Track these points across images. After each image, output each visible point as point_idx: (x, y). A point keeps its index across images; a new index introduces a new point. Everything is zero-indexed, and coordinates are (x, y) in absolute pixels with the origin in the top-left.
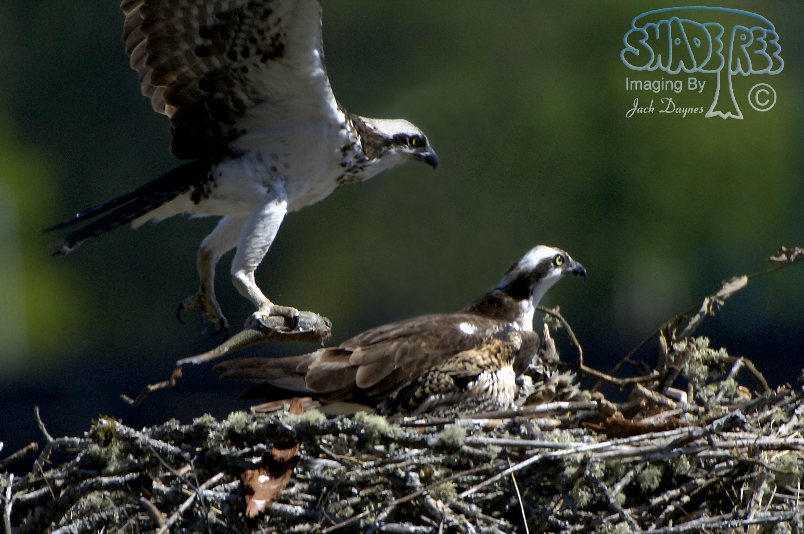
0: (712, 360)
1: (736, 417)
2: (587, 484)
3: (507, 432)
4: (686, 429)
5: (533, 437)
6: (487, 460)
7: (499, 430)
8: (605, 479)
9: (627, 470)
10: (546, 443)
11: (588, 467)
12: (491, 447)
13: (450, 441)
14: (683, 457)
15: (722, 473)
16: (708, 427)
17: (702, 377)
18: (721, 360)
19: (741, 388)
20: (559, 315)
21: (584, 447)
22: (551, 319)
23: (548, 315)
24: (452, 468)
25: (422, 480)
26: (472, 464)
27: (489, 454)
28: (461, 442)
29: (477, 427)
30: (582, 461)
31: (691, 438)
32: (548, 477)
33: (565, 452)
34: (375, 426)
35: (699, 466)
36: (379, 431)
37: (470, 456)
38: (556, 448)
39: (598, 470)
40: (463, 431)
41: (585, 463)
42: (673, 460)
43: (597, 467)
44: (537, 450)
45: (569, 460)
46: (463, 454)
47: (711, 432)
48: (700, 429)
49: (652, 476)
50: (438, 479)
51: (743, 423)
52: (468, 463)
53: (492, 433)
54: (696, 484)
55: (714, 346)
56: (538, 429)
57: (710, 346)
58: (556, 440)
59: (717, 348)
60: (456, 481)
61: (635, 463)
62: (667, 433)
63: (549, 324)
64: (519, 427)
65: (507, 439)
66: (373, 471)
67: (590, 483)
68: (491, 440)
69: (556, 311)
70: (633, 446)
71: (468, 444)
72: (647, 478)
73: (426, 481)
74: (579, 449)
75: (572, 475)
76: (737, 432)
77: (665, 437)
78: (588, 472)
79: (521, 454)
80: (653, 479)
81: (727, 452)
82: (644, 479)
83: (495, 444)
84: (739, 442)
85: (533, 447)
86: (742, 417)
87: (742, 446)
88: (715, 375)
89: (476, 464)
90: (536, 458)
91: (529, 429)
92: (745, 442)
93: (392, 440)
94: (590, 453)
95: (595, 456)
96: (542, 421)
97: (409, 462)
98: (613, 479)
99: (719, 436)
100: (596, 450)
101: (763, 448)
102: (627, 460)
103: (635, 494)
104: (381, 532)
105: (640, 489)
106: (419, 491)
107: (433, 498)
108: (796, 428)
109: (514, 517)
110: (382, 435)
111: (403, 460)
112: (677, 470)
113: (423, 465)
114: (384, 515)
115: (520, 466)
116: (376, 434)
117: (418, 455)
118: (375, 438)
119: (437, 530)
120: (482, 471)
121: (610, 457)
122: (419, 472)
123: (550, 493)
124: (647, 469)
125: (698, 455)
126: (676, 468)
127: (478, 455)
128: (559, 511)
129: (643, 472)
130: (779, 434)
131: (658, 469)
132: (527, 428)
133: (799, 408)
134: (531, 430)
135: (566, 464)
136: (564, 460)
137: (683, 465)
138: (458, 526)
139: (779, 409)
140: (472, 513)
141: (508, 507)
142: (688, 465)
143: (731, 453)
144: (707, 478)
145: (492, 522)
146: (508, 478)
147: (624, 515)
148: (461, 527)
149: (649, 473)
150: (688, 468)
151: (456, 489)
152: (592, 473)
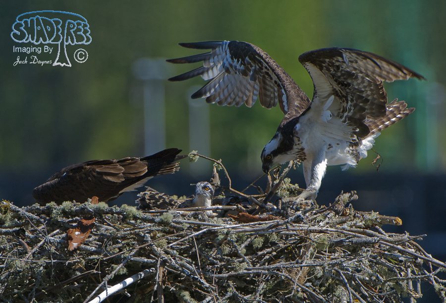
0: (291, 189)
1: (299, 216)
3: (192, 217)
4: (276, 220)
5: (204, 221)
6: (183, 230)
7: (189, 216)
8: (237, 242)
9: (248, 238)
10: (210, 223)
11: (229, 236)
12: (184, 224)
13: (166, 220)
14: (274, 233)
15: (292, 242)
16: (286, 220)
18: (296, 189)
20: (221, 163)
21: (228, 226)
22: (217, 165)
23: (215, 163)
24: (166, 233)
25: (151, 238)
26: (175, 232)
27: (183, 227)
28: (170, 221)
29: (178, 214)
30: (227, 232)
31: (278, 225)
32: (211, 239)
33: (219, 228)
34: (131, 211)
35: (282, 238)
37: (174, 227)
38: (215, 226)
39: (234, 238)
40: (172, 216)
41: (228, 234)
42: (269, 234)
43: (234, 236)
44: (206, 226)
45: (220, 232)
46: (171, 227)
47: (288, 222)
48: (282, 221)
49: (259, 242)
50: (159, 237)
51: (302, 218)
52: (173, 231)
53: (185, 218)
54: (279, 246)
55: (293, 182)
56: (207, 217)
57: (291, 183)
58: (215, 222)
59: (294, 184)
60: (167, 239)
61: (251, 235)
62: (267, 222)
63: (216, 167)
64: (198, 215)
65: (192, 220)
66: (128, 232)
67: (229, 243)
68: (184, 221)
69: (219, 161)
70: (251, 227)
71: (174, 222)
72: (257, 242)
73: (153, 238)
74: (226, 227)
75: (222, 239)
76: (300, 224)
77: (266, 224)
78: (229, 238)
79: (198, 228)
80: (259, 243)
81: (295, 232)
82: (255, 243)
83: (186, 223)
84: (301, 228)
85: (204, 225)
86: (302, 216)
87: (302, 230)
89: (177, 232)
90: (205, 230)
92: (303, 228)
93: (139, 218)
94: (230, 229)
95: (232, 231)
97: (146, 229)
98: (240, 242)
99: (291, 225)
100: (233, 228)
101: (311, 231)
102: (247, 233)
103: (251, 250)
104: (131, 261)
105: (253, 248)
106: (150, 243)
107: (156, 246)
108: (327, 223)
109: (193, 257)
110: (134, 215)
111: (143, 228)
112: (271, 240)
113: (152, 230)
114: (133, 253)
115: (197, 233)
116: (131, 215)
117: (150, 226)
118: (131, 217)
119: (157, 261)
120: (179, 235)
121: (240, 232)
122: (150, 234)
123: (211, 247)
124: (257, 238)
125: (281, 233)
126: (270, 238)
127: (178, 228)
128: (214, 255)
129: (255, 239)
130: (319, 225)
131: (262, 239)
132: (202, 216)
133: (330, 215)
134: (204, 217)
135: (219, 234)
136: (218, 232)
137: (274, 237)
138: (167, 260)
139: (320, 215)
140: (174, 255)
141: (191, 252)
142: (276, 237)
143: (297, 233)
144: (285, 244)
145: (183, 259)
146: (191, 239)
147: (245, 259)
148: (169, 260)
149: (258, 240)
150: (276, 239)
151: (167, 242)
152: (231, 238)
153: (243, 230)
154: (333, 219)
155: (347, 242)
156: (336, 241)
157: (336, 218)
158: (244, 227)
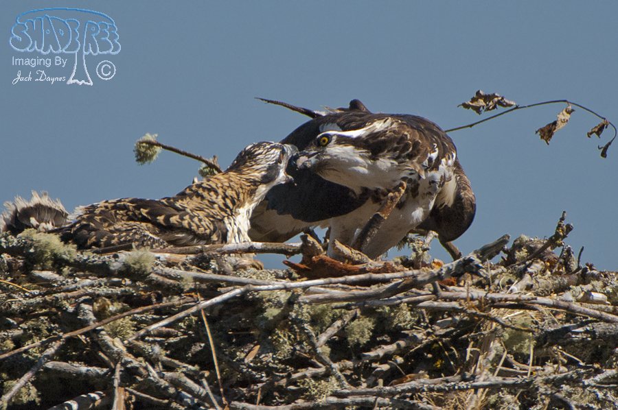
1: (470, 260)
2: (290, 330)
3: (195, 266)
4: (410, 272)
5: (225, 273)
6: (179, 292)
7: (184, 264)
8: (312, 324)
9: (334, 320)
11: (294, 308)
13: (137, 267)
14: (404, 306)
15: (443, 331)
19: (436, 260)
22: (207, 170)
24: (131, 301)
25: (95, 314)
26: (154, 298)
27: (182, 284)
28: (149, 270)
29: (158, 261)
30: (287, 301)
31: (414, 283)
33: (271, 286)
34: (47, 244)
36: (52, 251)
37: (159, 285)
39: (305, 313)
41: (290, 303)
42: (392, 308)
43: (304, 310)
45: (269, 301)
49: (362, 328)
50: (113, 314)
51: (478, 267)
52: (150, 297)
54: (415, 338)
56: (231, 267)
60: (134, 318)
62: (388, 275)
64: (208, 262)
66: (39, 299)
67: (294, 327)
72: (356, 330)
73: (101, 315)
75: (274, 317)
78: (294, 314)
79: (211, 289)
80: (363, 332)
81: (454, 304)
82: (351, 332)
85: (229, 283)
86: (477, 261)
87: (472, 299)
89: (159, 299)
91: (220, 266)
93: (67, 263)
94: (298, 291)
97: (81, 291)
101: (494, 304)
102: (335, 304)
103: (340, 347)
104: (47, 370)
105: (348, 343)
106: (92, 325)
107: (109, 335)
108: (529, 288)
110: (55, 255)
111: (73, 290)
112: (396, 321)
113: (99, 296)
114: (50, 351)
115: (208, 302)
116: (48, 255)
117: (92, 286)
118: (47, 260)
119: (113, 371)
120: (166, 308)
121: (319, 301)
122: (92, 305)
123: (243, 339)
124: (357, 320)
125: (421, 304)
126: (394, 317)
127: (168, 285)
128: (251, 362)
129: (352, 323)
130: (511, 291)
131: (370, 321)
132: (218, 263)
133: (532, 267)
134: (224, 267)
135: (267, 304)
136: (264, 300)
137: (403, 315)
138: (137, 368)
139: (505, 270)
140: (154, 356)
141: (190, 354)
142: (408, 316)
143: (460, 305)
144: (428, 334)
145: (178, 366)
146: (196, 318)
147: (332, 369)
148: (141, 370)
149: (359, 325)
150: (408, 319)
151: (135, 326)
152: (297, 315)
153: (326, 295)
154: (539, 280)
155: (579, 333)
156: (552, 329)
157: (546, 276)
158: (328, 290)
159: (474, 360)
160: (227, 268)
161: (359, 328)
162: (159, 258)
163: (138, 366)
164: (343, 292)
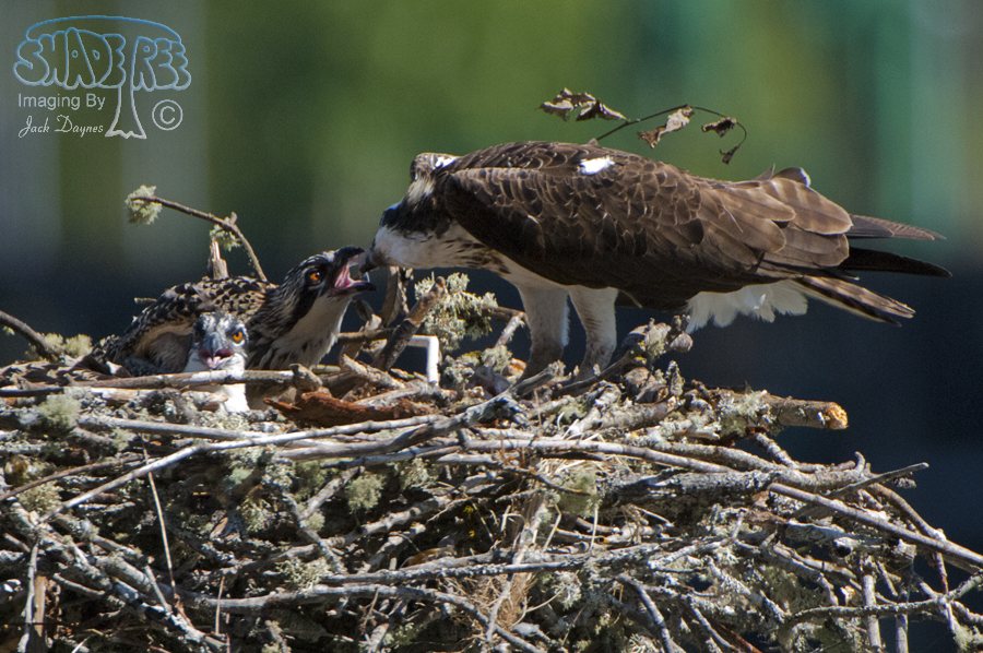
0: (472, 310)
1: (504, 402)
2: (265, 497)
3: (145, 410)
4: (424, 418)
5: (184, 420)
6: (112, 451)
7: (132, 405)
8: (294, 489)
9: (330, 477)
10: (205, 429)
11: (268, 469)
12: (118, 431)
13: (55, 420)
14: (418, 461)
15: (478, 489)
16: (458, 417)
17: (455, 336)
18: (485, 312)
19: (514, 361)
20: (235, 228)
21: (264, 438)
22: (221, 234)
23: (217, 227)
24: (56, 461)
25: (8, 479)
26: (87, 457)
27: (115, 441)
28: (72, 423)
29: (98, 400)
30: (259, 459)
31: (430, 432)
32: (206, 482)
33: (233, 444)
35: (443, 477)
37: (85, 443)
38: (221, 438)
39: (283, 476)
40: (77, 404)
41: (262, 463)
42: (402, 464)
43: (283, 470)
44: (189, 440)
45: (238, 458)
46: (74, 441)
47: (463, 424)
48: (446, 418)
49: (367, 489)
50: (32, 477)
51: (514, 411)
52: (82, 454)
53: (121, 411)
54: (435, 503)
55: (476, 288)
56: (194, 408)
57: (469, 289)
58: (221, 425)
59: (480, 294)
60: (61, 483)
61: (342, 467)
62: (394, 423)
63: (219, 240)
64: (163, 403)
65: (144, 420)
67: (269, 493)
68: (118, 421)
69: (230, 221)
70: (340, 440)
71: (82, 426)
72: (360, 490)
73: (15, 479)
74: (256, 440)
75: (243, 481)
76: (504, 428)
77: (390, 429)
78: (267, 478)
79: (165, 444)
80: (369, 493)
81: (487, 457)
82: (354, 493)
83: (124, 428)
84: (507, 443)
85: (185, 434)
86: (512, 403)
87: (510, 449)
88: (476, 334)
89: (94, 458)
90: (188, 451)
91: (179, 407)
92: (515, 442)
94: (272, 448)
95: (278, 453)
96: (200, 395)
98: (305, 491)
99: (475, 432)
100: (281, 444)
101: (543, 453)
102: (329, 461)
103: (340, 515)
105: (348, 508)
106: (3, 495)
107: (25, 507)
108: (596, 426)
109: (149, 542)
112: (407, 482)
113: (11, 454)
115: (162, 462)
117: (4, 439)
119: (28, 556)
120: (102, 468)
121: (304, 457)
122: (4, 466)
123: (207, 507)
124: (360, 477)
125: (442, 459)
126: (405, 477)
127: (98, 444)
128: (219, 536)
129: (354, 482)
130: (570, 433)
131: (378, 478)
132: (176, 405)
133: (603, 397)
134: (182, 409)
135: (234, 463)
136: (232, 457)
137: (417, 473)
138: (60, 552)
139: (572, 399)
140: (84, 534)
141: (139, 527)
142: (424, 474)
143: (493, 458)
144: (454, 496)
145: (114, 549)
146: (142, 482)
147: (322, 547)
148: (66, 554)
149: (364, 484)
150: (424, 479)
151: (60, 493)
152: (273, 479)
153: (315, 449)
154: (615, 413)
155: (661, 489)
156: (625, 483)
157: (625, 407)
158: (317, 441)
159: (518, 527)
160: (187, 411)
161: (363, 488)
162: (101, 394)
163: (61, 549)
164: (339, 444)
